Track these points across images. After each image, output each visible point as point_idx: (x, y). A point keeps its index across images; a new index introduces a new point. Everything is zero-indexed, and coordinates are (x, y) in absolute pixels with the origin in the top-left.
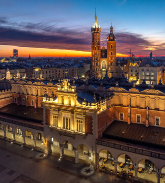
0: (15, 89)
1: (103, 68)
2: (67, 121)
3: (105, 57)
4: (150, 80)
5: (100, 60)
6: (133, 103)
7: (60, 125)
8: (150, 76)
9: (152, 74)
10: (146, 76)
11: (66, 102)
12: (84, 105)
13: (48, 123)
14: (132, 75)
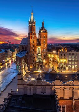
1: (38, 53)
3: (39, 44)
4: (75, 61)
5: (36, 47)
8: (74, 58)
10: (72, 58)
14: (61, 58)
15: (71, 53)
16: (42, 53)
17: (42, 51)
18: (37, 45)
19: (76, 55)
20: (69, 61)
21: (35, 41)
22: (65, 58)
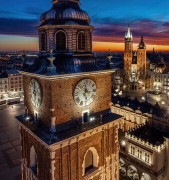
1: (133, 72)
5: (130, 65)
10: (167, 82)
14: (156, 81)
17: (138, 71)
18: (133, 63)
21: (130, 59)
22: (159, 81)
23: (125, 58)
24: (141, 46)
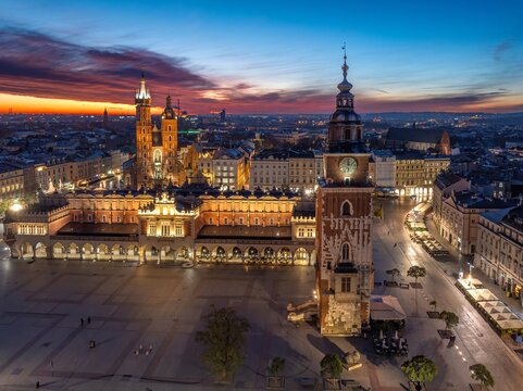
0: (75, 204)
1: (156, 161)
2: (166, 229)
3: (160, 143)
4: (228, 177)
5: (150, 149)
6: (221, 209)
7: (159, 233)
8: (228, 171)
9: (232, 168)
10: (222, 171)
11: (165, 213)
12: (183, 213)
13: (144, 233)
14: (203, 171)
15: (222, 162)
16: (164, 161)
17: (165, 158)
18: (154, 144)
19: (231, 165)
20: (216, 177)
21: (149, 137)
22: (209, 171)
23: (140, 137)
24: (169, 115)
